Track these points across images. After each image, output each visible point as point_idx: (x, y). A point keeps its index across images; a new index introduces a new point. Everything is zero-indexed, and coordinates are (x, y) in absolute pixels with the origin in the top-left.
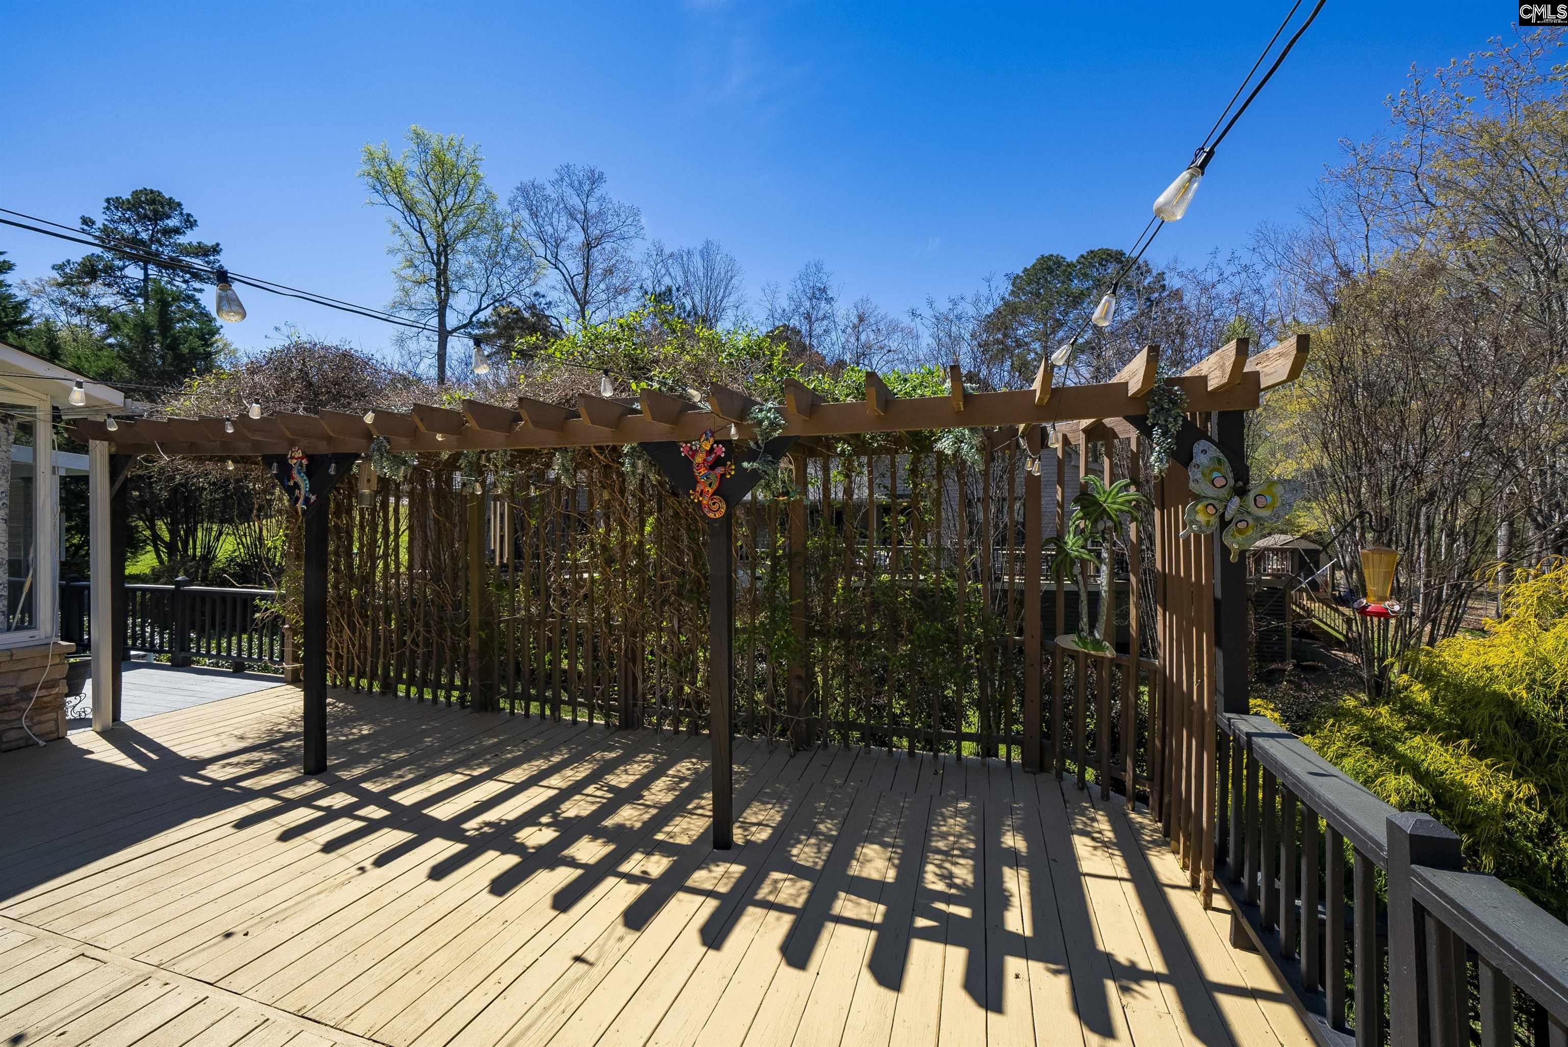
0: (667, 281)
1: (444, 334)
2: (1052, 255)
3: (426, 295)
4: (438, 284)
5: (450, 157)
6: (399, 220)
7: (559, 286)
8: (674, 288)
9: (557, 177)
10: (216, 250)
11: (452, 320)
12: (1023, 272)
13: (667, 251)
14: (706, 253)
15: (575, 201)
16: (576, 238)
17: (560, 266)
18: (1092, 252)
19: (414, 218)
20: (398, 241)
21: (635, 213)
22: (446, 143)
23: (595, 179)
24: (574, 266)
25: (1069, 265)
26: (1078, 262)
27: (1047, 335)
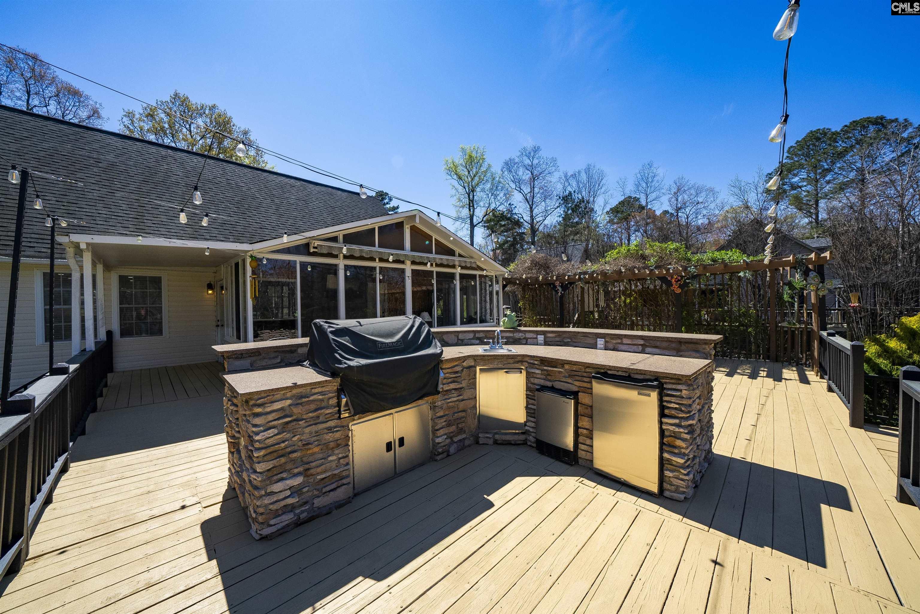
0: (569, 189)
1: (473, 226)
2: (819, 129)
3: (465, 212)
4: (470, 206)
5: (474, 155)
6: (455, 183)
7: (522, 201)
8: (573, 192)
9: (520, 153)
10: (398, 208)
11: (475, 221)
12: (796, 143)
13: (569, 174)
14: (588, 170)
15: (527, 162)
16: (527, 176)
17: (522, 191)
18: (854, 122)
19: (462, 182)
20: (454, 192)
21: (554, 160)
22: (472, 149)
23: (536, 150)
24: (526, 189)
25: (833, 134)
26: (842, 130)
27: (817, 181)
